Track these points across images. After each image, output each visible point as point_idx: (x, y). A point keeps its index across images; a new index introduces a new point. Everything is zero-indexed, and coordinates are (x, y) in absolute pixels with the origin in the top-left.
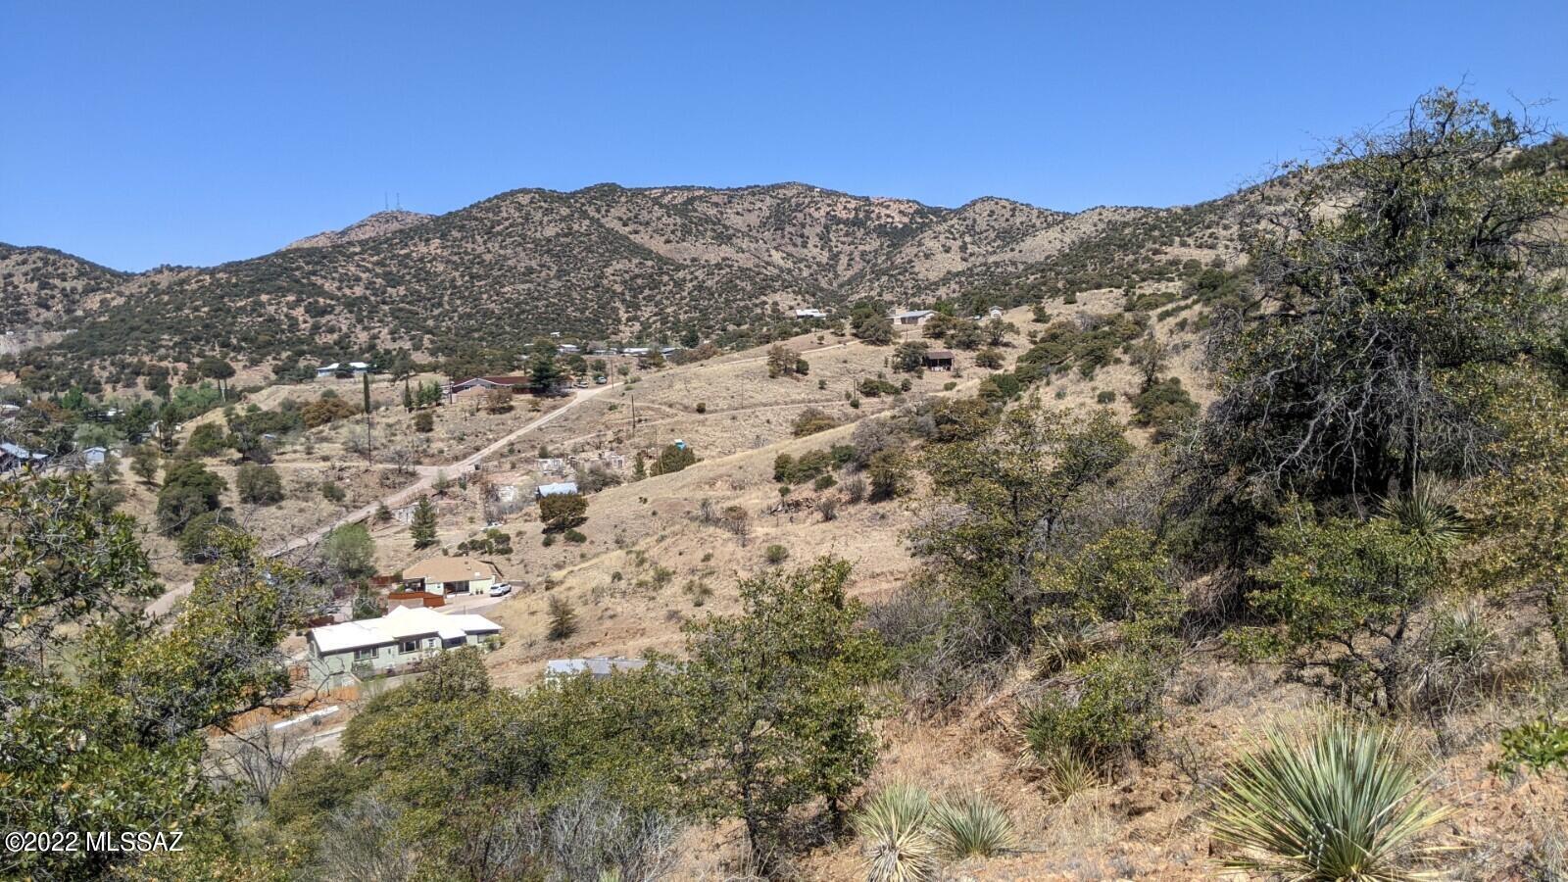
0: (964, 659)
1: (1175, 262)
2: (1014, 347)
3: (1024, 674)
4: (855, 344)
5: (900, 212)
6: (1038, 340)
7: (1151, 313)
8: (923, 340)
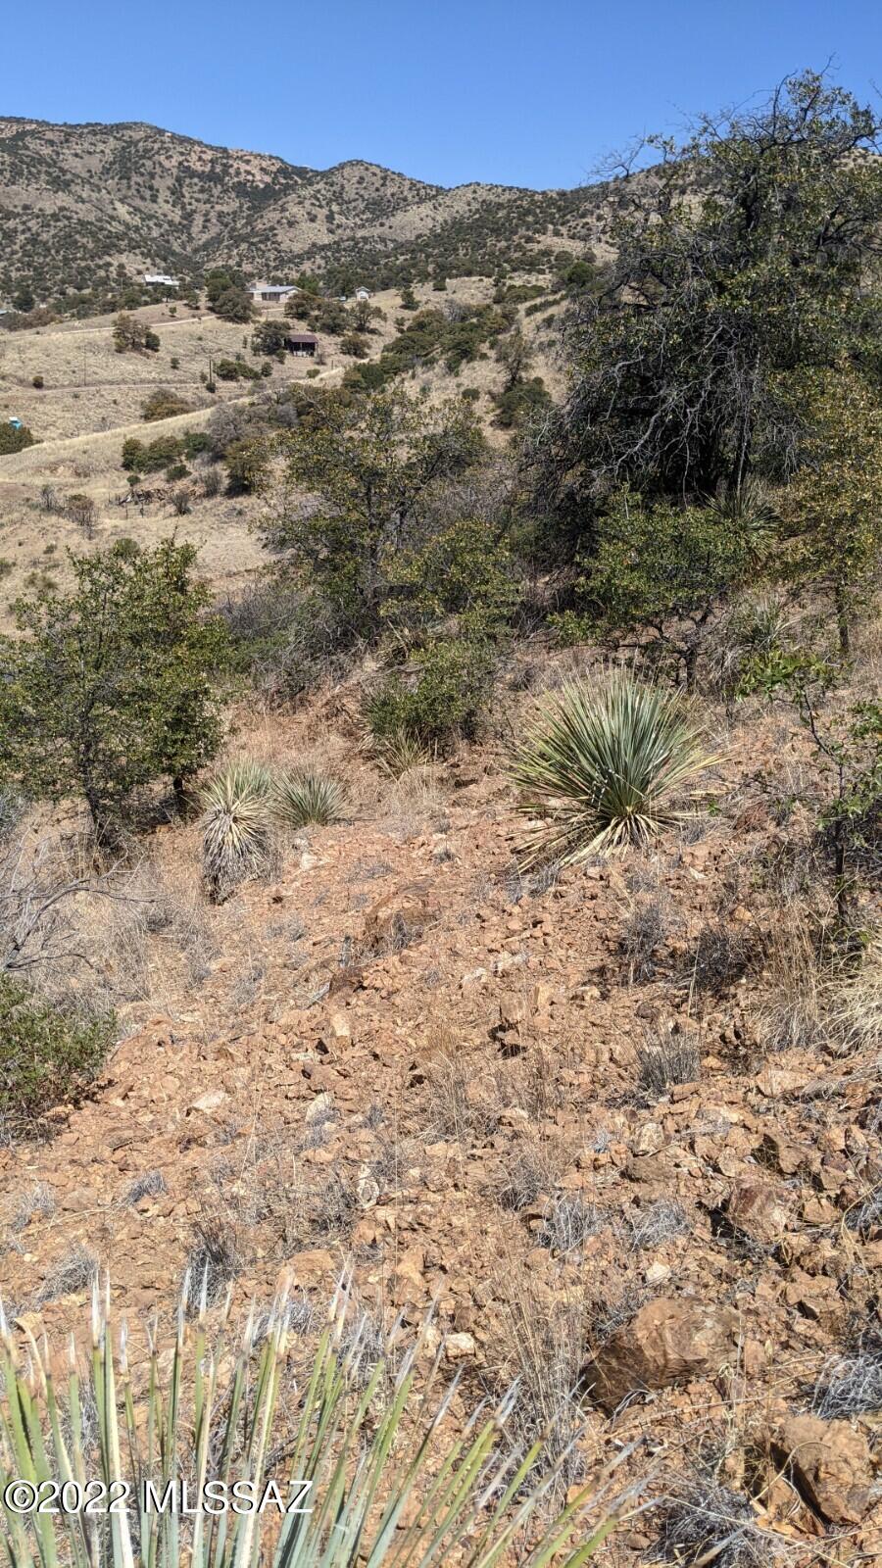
0: (314, 650)
1: (546, 253)
2: (380, 334)
3: (370, 665)
4: (211, 320)
5: (262, 169)
6: (405, 328)
7: (519, 307)
8: (285, 320)
